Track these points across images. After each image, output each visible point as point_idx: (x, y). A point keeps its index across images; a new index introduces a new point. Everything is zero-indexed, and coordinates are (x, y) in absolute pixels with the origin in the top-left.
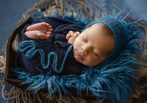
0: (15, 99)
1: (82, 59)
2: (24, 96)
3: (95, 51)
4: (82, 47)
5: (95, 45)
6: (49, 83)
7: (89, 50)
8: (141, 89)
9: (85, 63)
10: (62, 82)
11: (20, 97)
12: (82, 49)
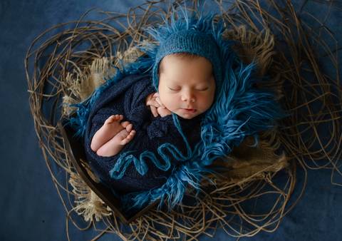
0: (149, 233)
1: (196, 110)
2: (154, 218)
3: (199, 87)
4: (183, 99)
5: (193, 82)
6: (188, 180)
7: (194, 93)
8: (276, 82)
9: (201, 111)
10: (198, 166)
11: (151, 225)
12: (186, 101)
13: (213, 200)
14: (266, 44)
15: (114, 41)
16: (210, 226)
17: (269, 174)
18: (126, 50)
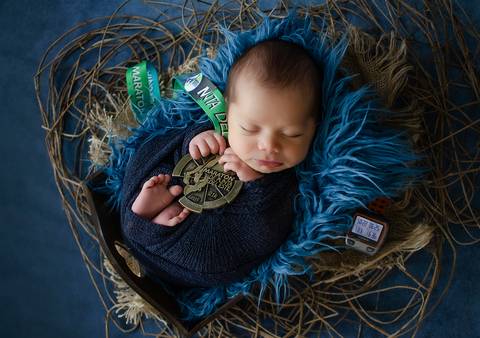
2: (229, 316)
4: (260, 148)
5: (280, 123)
11: (225, 328)
12: (264, 150)
13: (316, 294)
14: (393, 54)
15: (165, 48)
16: (312, 328)
17: (401, 257)
18: (182, 63)
